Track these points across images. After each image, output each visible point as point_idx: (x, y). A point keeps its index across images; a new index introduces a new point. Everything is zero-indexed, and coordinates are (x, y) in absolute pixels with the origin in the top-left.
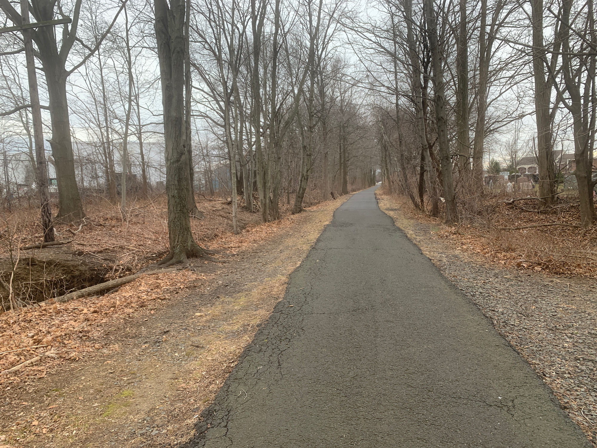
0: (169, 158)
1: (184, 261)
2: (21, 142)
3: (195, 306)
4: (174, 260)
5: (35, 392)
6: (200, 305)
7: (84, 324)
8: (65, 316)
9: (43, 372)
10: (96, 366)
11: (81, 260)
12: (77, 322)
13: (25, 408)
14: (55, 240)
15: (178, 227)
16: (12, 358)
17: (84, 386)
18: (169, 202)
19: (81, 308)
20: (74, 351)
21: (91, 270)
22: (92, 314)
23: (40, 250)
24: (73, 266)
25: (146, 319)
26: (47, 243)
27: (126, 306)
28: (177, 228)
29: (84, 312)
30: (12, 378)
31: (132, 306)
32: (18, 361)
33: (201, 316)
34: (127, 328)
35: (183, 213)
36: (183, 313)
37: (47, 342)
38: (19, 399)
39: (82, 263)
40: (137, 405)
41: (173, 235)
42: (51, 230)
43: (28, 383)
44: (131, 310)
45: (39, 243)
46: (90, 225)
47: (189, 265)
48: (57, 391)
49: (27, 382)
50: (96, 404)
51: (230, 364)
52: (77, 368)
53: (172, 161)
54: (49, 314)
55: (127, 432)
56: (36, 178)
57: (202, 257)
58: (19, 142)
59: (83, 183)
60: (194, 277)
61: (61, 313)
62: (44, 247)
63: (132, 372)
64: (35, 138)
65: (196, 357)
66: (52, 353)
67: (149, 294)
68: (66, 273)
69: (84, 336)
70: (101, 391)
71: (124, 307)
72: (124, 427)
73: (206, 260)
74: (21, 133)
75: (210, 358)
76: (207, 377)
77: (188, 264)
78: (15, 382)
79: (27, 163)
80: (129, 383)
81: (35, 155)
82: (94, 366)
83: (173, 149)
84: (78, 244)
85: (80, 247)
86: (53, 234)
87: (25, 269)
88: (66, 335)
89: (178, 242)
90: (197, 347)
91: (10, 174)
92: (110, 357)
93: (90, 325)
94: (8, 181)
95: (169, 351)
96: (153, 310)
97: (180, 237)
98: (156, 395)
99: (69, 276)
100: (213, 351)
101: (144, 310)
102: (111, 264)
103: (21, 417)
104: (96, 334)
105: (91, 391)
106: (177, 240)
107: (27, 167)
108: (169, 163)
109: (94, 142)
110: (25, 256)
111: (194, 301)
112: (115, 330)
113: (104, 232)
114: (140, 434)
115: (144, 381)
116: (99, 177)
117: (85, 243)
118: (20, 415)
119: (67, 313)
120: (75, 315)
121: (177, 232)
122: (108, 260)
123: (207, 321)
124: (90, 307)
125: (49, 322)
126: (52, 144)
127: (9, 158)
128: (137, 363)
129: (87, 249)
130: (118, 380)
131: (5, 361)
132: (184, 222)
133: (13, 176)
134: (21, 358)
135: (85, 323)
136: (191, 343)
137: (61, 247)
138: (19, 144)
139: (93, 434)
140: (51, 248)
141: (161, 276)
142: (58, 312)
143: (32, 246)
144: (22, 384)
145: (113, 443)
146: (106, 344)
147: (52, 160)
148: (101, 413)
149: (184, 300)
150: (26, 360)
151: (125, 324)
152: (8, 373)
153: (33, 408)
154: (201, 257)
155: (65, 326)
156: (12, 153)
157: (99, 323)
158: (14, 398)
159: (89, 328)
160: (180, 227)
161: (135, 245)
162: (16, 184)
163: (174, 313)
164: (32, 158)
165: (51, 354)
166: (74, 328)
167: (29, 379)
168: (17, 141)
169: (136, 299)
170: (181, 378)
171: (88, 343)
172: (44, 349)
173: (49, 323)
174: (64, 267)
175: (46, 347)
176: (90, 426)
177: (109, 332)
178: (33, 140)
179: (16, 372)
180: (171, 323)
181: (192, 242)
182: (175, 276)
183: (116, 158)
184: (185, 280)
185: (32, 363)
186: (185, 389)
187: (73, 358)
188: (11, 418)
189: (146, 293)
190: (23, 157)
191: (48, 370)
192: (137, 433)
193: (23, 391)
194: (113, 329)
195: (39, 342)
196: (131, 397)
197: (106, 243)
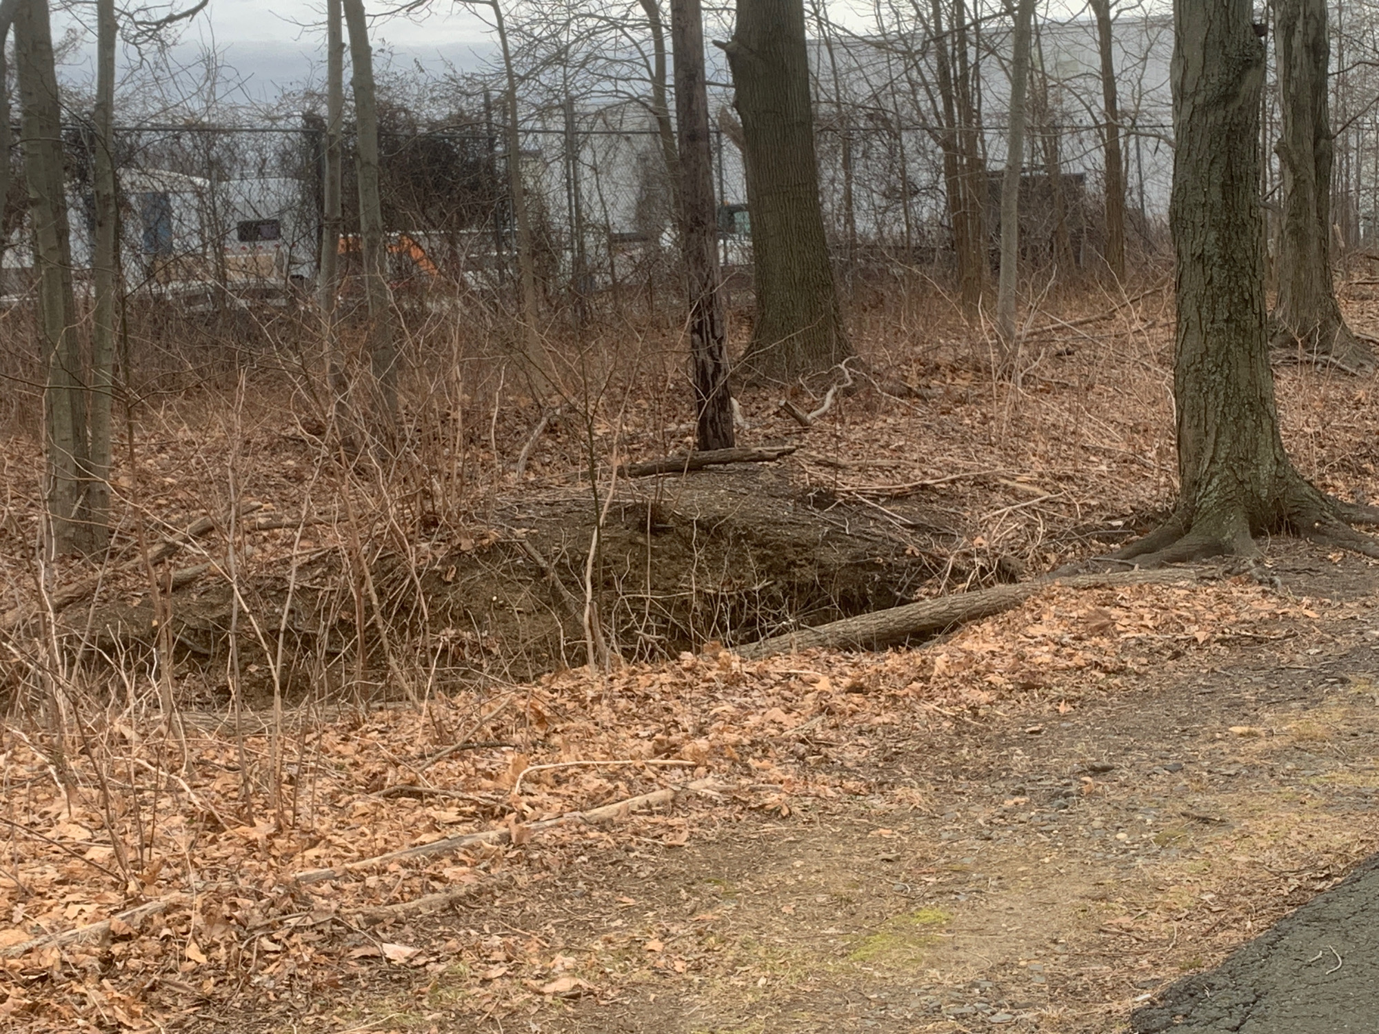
0: (1190, 89)
1: (1237, 544)
2: (625, 56)
3: (1235, 705)
4: (1191, 540)
5: (657, 879)
6: (1258, 701)
7: (815, 721)
8: (755, 693)
9: (680, 832)
10: (842, 838)
11: (825, 523)
12: (794, 714)
13: (628, 910)
14: (737, 442)
15: (1216, 397)
16: (592, 782)
17: (800, 882)
18: (1179, 285)
19: (810, 673)
20: (776, 789)
21: (863, 566)
22: (844, 696)
23: (683, 479)
24: (796, 545)
25: (1036, 728)
26: (706, 454)
27: (967, 681)
28: (1211, 397)
29: (819, 687)
30: (591, 835)
31: (990, 683)
32: (609, 793)
33: (1250, 734)
34: (961, 746)
35: (1242, 331)
36: (1180, 721)
37: (696, 754)
38: (610, 887)
39: (828, 537)
40: (957, 948)
41: (1192, 431)
42: (723, 403)
43: (637, 853)
44: (985, 696)
45: (681, 454)
46: (869, 394)
47: (1257, 562)
48: (717, 882)
49: (633, 850)
50: (832, 931)
51: (1312, 883)
52: (781, 835)
53: (1199, 100)
54: (706, 685)
55: (915, 1004)
56: (677, 204)
57: (1319, 534)
58: (620, 55)
59: (850, 220)
60: (1267, 606)
61: (742, 684)
62: (697, 467)
63: (957, 867)
64: (674, 36)
65: (1193, 850)
66: (705, 785)
67: (1065, 651)
68: (770, 569)
69: (814, 753)
70: (849, 901)
71: (962, 681)
72: (908, 993)
73: (1338, 546)
74: (625, 18)
75: (1244, 859)
76: (1214, 909)
77: (1253, 557)
78: (600, 845)
79: (644, 142)
80: (941, 894)
81: (672, 106)
82: (835, 838)
83: (1205, 46)
84: (818, 463)
85: (823, 475)
86: (728, 421)
87: (633, 543)
88: (753, 743)
89: (1213, 461)
90: (1206, 820)
91: (584, 187)
92: (887, 818)
93: (836, 727)
94: (580, 219)
95: (1097, 823)
96: (1070, 701)
97: (1226, 439)
98: (1026, 932)
99: (780, 583)
100: (1261, 837)
101: (1033, 698)
102: (937, 548)
103: (616, 928)
104: (852, 755)
105: (821, 899)
106: (1208, 454)
107: (646, 159)
108: (1187, 111)
109: (902, 37)
110: (633, 496)
111: (1237, 689)
112: (919, 751)
113: (920, 421)
114: (955, 1015)
115: (991, 892)
116: (916, 192)
117: (843, 461)
118: (613, 924)
119: (764, 685)
120: (787, 694)
121: (1211, 416)
122: (929, 529)
123: (1270, 753)
124: (842, 674)
125: (705, 706)
126: (731, 57)
127: (584, 127)
128: (978, 846)
129: (848, 483)
130: (906, 881)
131: (572, 788)
132: (1244, 373)
133: (596, 198)
134: (617, 787)
135: (820, 718)
136: (1182, 808)
137: (756, 472)
138: (618, 67)
139: (813, 994)
140: (720, 472)
141: (1122, 592)
142: (734, 681)
143: (654, 462)
144: (620, 855)
145: (869, 1023)
146: (881, 784)
147: (734, 127)
148: (845, 951)
149: (1200, 681)
150: (632, 794)
151: (958, 734)
152: (580, 821)
153: (650, 914)
154: (1318, 531)
155: (753, 720)
156: (593, 103)
157: (866, 725)
158: (598, 883)
159: (832, 735)
160: (1226, 394)
161: (1041, 475)
162: (607, 228)
163: (1148, 719)
164: (664, 122)
165: (707, 788)
166: (782, 730)
167: (639, 844)
168: (610, 55)
169: (1009, 661)
170: (1121, 900)
171: (824, 775)
172: (686, 775)
173: (704, 711)
174: (764, 545)
175: (693, 768)
176: (807, 974)
177: (896, 753)
178: (668, 44)
179: (603, 822)
180: (1128, 749)
181: (1278, 462)
182: (1186, 598)
183: (994, 102)
184: (1223, 616)
185: (649, 805)
186: (1129, 930)
187: (771, 807)
188: (591, 928)
189: (1055, 647)
190: (634, 119)
191: (694, 830)
192: (944, 1012)
193: (624, 871)
194: (911, 745)
195: (671, 750)
196: (942, 926)
197: (922, 461)
